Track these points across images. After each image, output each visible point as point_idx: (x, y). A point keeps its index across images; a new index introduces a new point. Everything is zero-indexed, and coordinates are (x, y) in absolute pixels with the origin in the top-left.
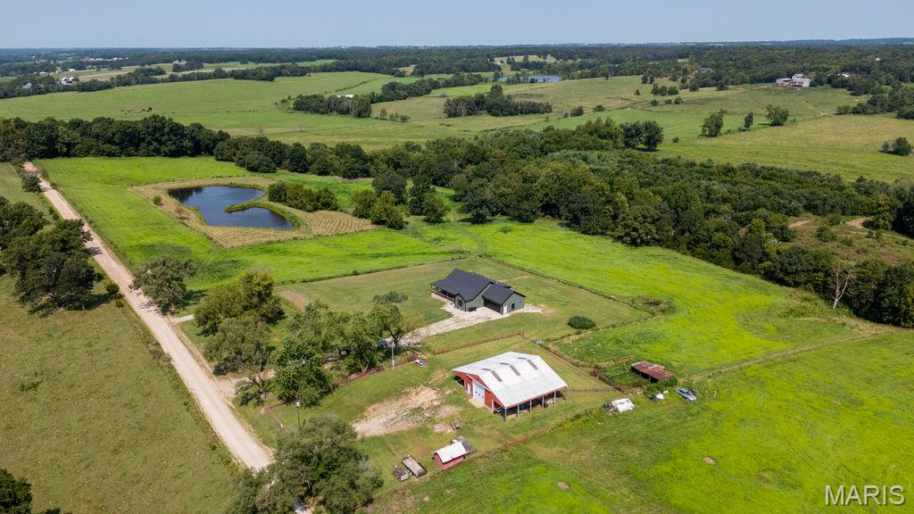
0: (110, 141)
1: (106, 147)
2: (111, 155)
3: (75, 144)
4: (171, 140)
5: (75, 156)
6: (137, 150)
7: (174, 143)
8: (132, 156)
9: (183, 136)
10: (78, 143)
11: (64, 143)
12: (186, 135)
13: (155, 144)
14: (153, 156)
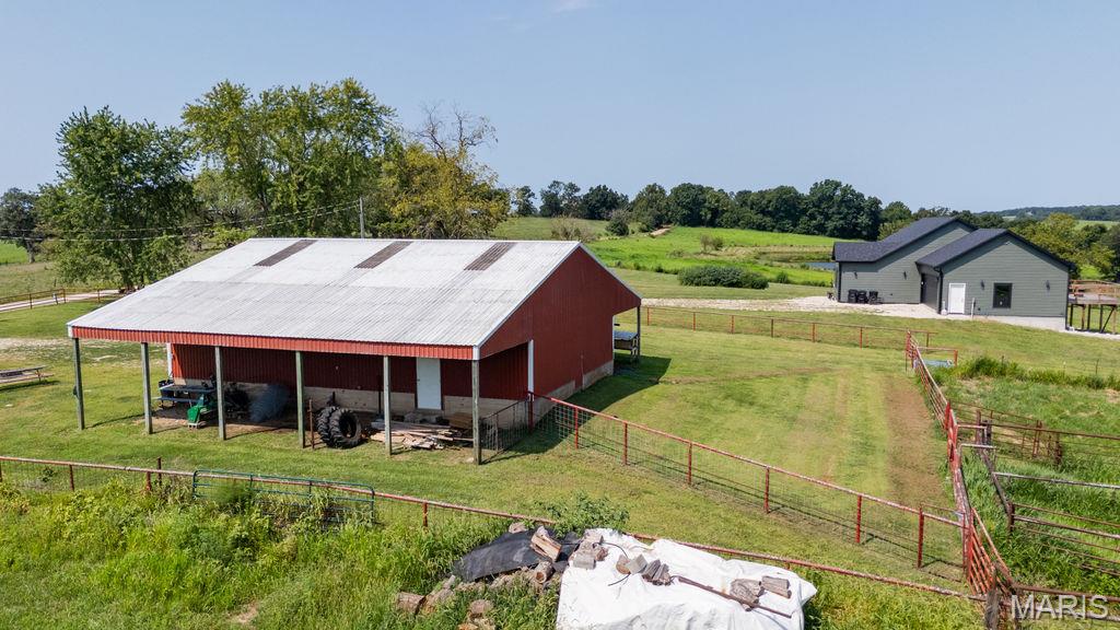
0: (764, 212)
1: (758, 218)
2: (761, 228)
3: (724, 212)
4: (840, 214)
5: (721, 226)
6: (795, 225)
7: (844, 218)
8: (787, 231)
9: (859, 209)
10: (727, 211)
11: (709, 209)
12: (862, 209)
13: (819, 218)
14: (814, 234)
